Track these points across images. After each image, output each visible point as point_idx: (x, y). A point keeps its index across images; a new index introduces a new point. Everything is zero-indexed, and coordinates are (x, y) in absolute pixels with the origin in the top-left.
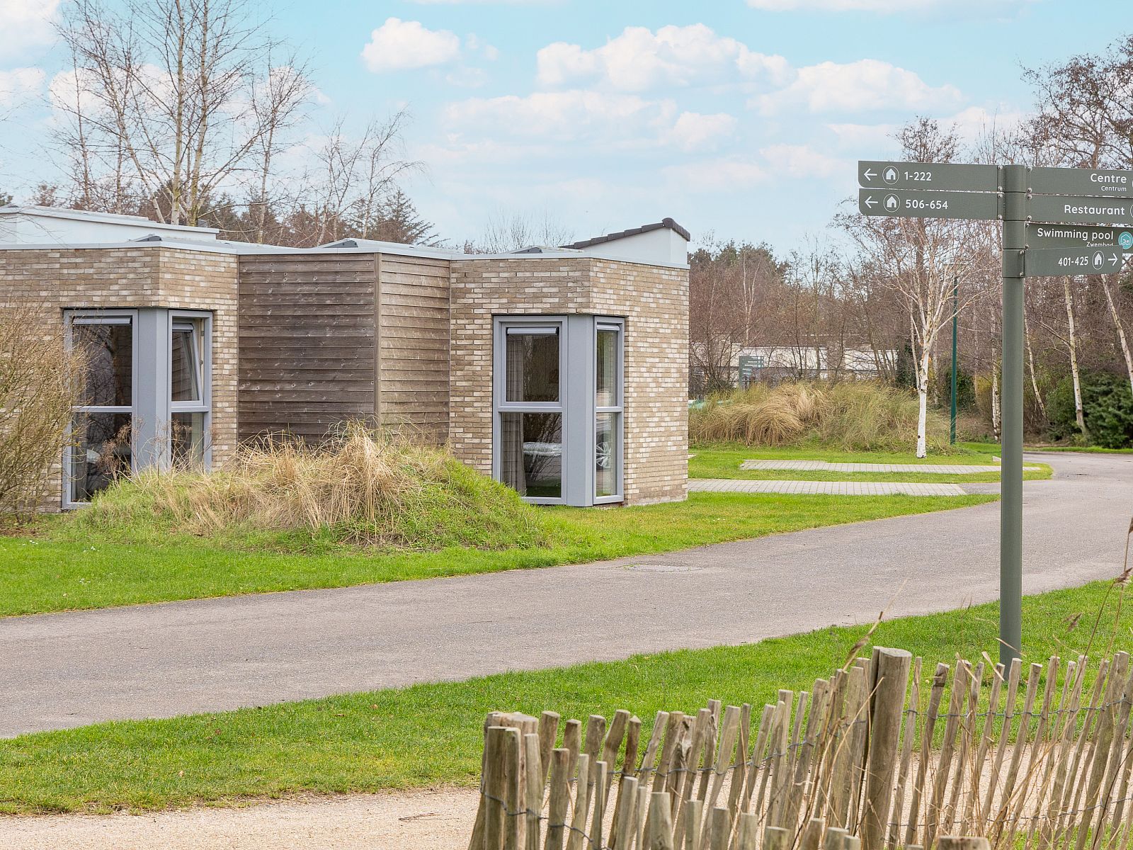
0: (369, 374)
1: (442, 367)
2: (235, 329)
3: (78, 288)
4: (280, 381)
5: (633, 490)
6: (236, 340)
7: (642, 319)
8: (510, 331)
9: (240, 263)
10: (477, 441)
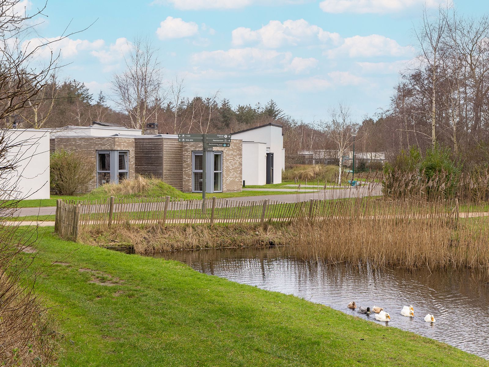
0: (161, 164)
1: (181, 162)
2: (134, 154)
3: (99, 146)
4: (143, 166)
5: (225, 190)
6: (134, 157)
7: (228, 152)
8: (196, 154)
9: (135, 140)
10: (188, 179)
